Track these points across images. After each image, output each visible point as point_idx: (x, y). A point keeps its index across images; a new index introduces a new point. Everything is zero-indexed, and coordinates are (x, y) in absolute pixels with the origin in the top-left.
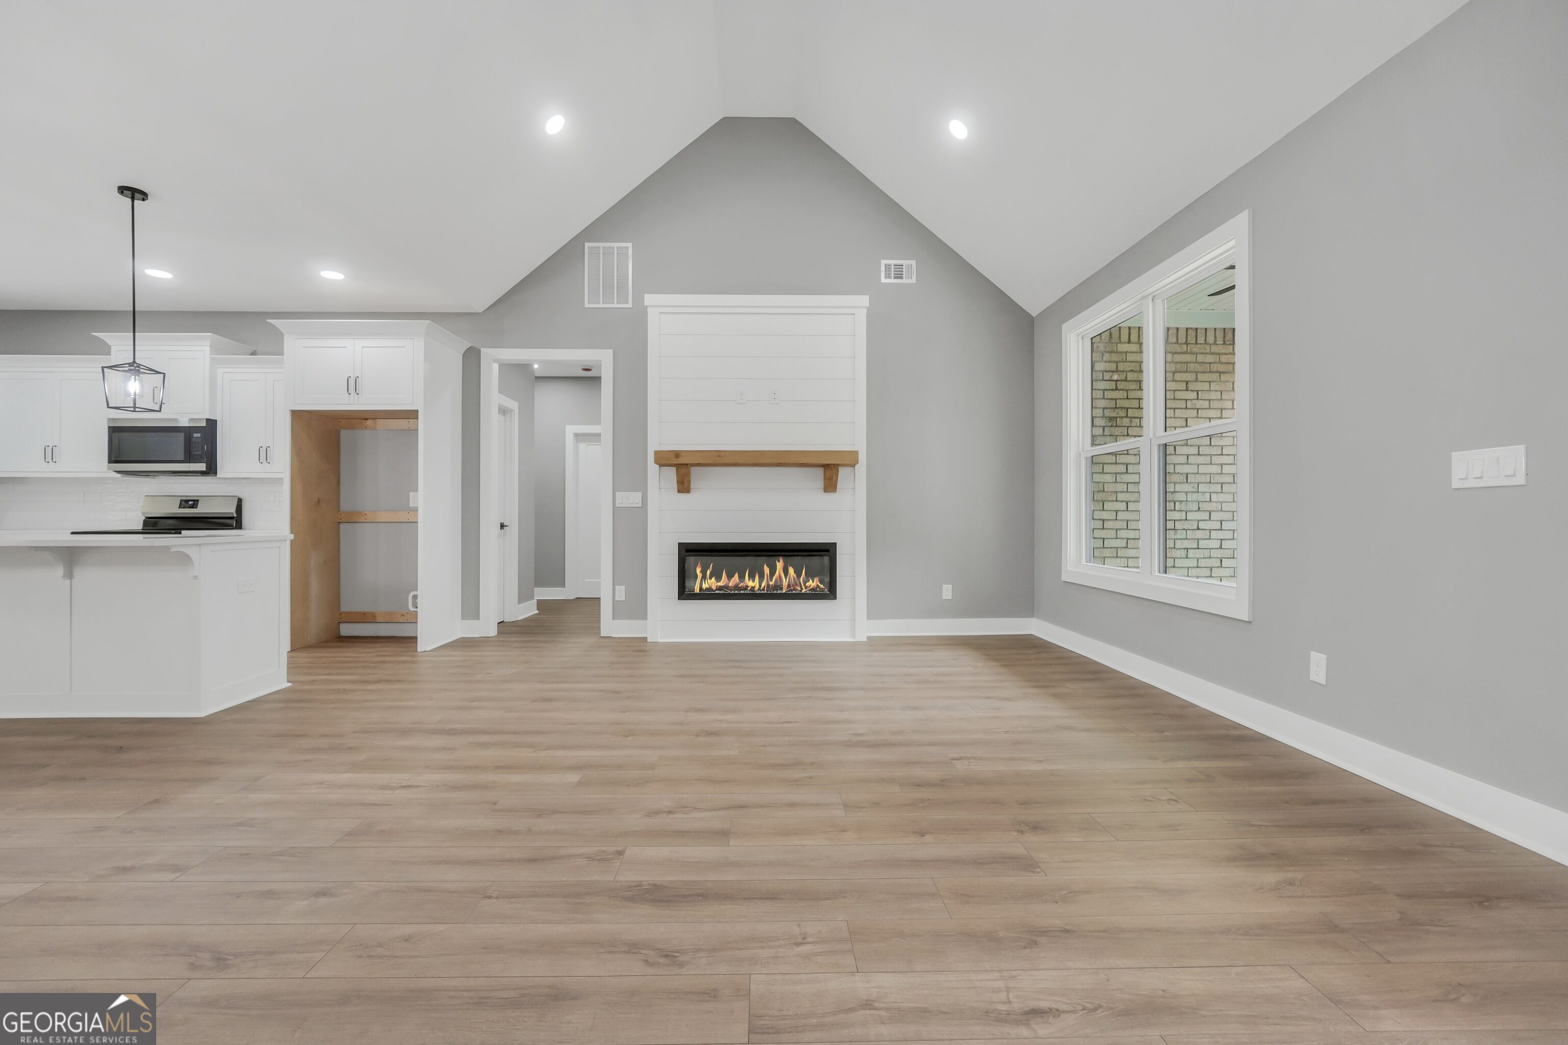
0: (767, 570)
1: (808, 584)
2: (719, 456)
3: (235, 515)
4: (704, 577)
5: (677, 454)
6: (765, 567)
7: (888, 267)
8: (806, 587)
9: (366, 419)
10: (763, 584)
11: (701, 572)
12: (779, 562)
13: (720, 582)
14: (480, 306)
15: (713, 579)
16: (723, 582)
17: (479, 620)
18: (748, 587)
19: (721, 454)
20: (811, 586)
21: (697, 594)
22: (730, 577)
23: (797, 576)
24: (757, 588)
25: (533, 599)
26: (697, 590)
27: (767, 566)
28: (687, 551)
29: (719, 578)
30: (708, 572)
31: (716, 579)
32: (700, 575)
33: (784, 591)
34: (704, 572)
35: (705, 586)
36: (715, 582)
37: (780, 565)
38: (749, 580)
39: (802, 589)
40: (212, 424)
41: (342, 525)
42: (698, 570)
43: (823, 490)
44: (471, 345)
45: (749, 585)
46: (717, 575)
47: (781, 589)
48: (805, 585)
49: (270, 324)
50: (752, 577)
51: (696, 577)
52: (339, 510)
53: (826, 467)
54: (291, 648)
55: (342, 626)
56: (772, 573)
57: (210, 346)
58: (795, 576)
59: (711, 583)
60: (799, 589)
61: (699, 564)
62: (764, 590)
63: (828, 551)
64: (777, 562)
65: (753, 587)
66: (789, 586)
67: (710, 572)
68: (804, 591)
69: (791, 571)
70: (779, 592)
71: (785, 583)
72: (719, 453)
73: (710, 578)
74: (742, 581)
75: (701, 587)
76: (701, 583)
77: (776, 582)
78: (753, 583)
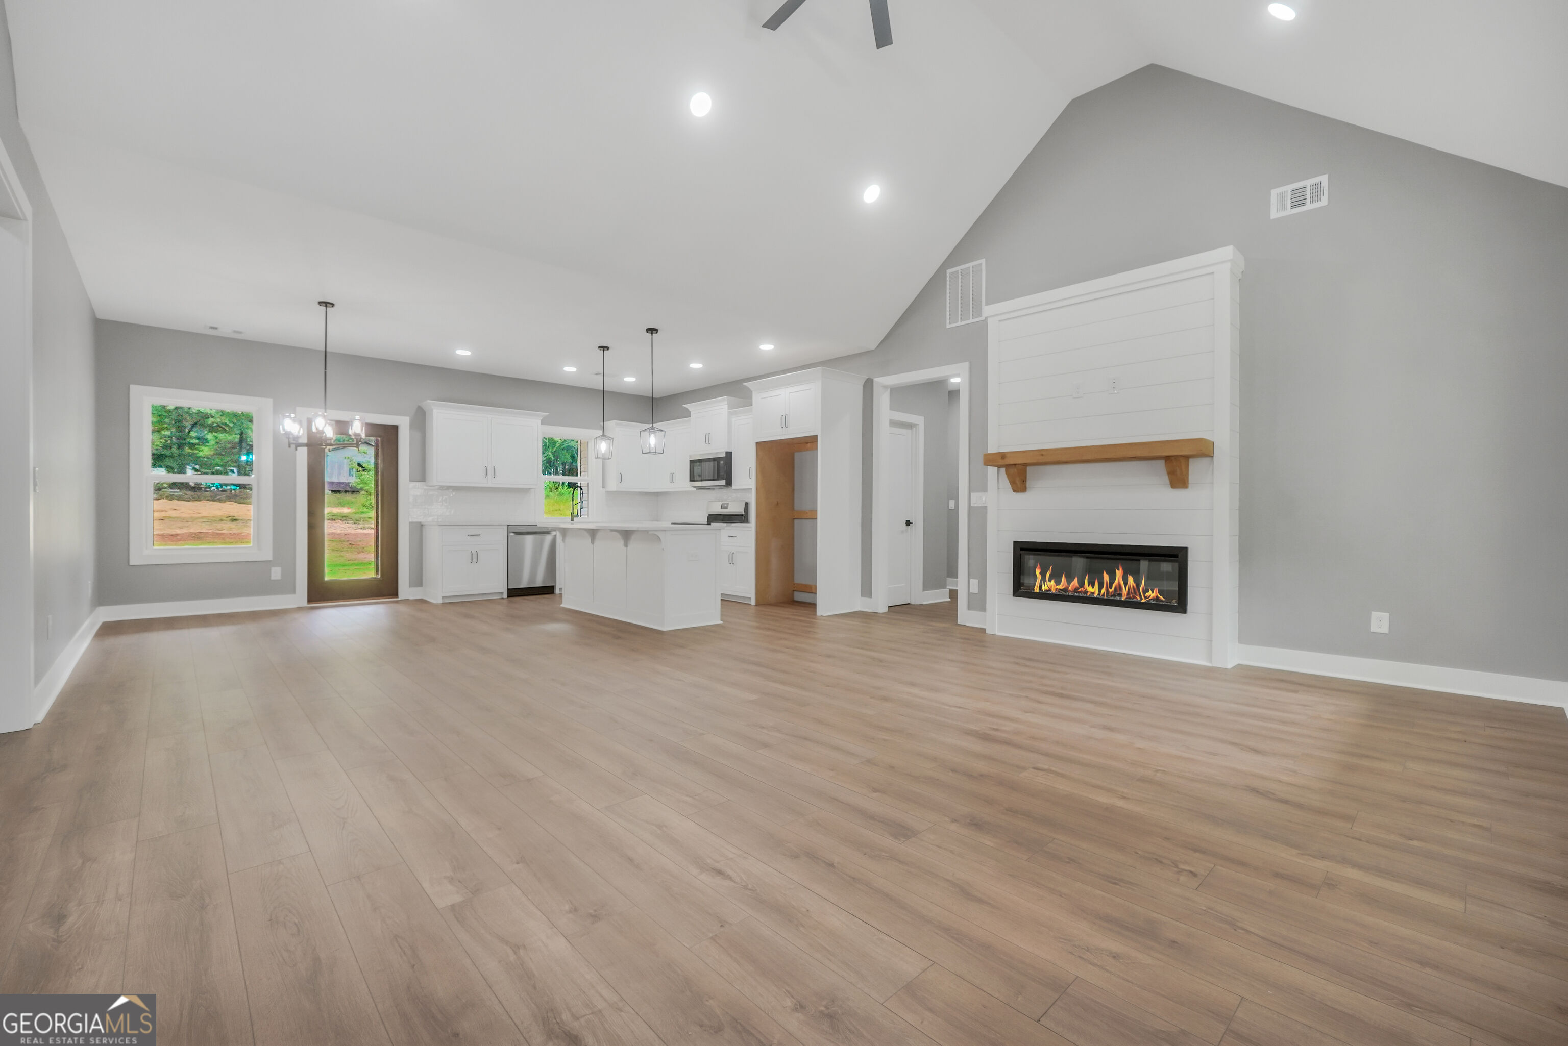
0: (1106, 577)
1: (1147, 594)
3: (744, 513)
4: (1043, 578)
5: (1003, 456)
6: (1105, 574)
7: (1281, 196)
8: (1146, 597)
9: (807, 443)
10: (1103, 591)
11: (1040, 573)
12: (1118, 570)
13: (1059, 585)
14: (873, 346)
15: (1053, 582)
16: (1063, 586)
17: (871, 597)
18: (1088, 592)
20: (1150, 596)
21: (1036, 593)
22: (1069, 580)
23: (1136, 586)
24: (1096, 595)
25: (946, 588)
26: (1037, 590)
27: (1107, 575)
28: (1022, 549)
29: (1058, 583)
30: (1048, 574)
31: (1055, 582)
32: (1039, 577)
33: (1123, 599)
34: (1043, 574)
35: (1044, 588)
36: (1055, 584)
37: (1119, 573)
38: (1089, 586)
39: (1142, 599)
40: (729, 455)
41: (796, 521)
42: (1038, 572)
43: (1170, 486)
44: (867, 377)
45: (1088, 591)
46: (1056, 577)
47: (1120, 595)
48: (1144, 594)
49: (745, 386)
50: (1091, 582)
51: (1036, 578)
52: (793, 509)
53: (1167, 459)
54: (756, 603)
55: (796, 593)
56: (1113, 578)
57: (728, 404)
58: (1135, 585)
59: (1050, 585)
60: (1139, 599)
61: (1038, 566)
62: (1103, 595)
63: (1176, 556)
65: (1093, 593)
66: (1128, 593)
67: (1050, 575)
68: (1143, 601)
69: (1131, 580)
70: (1118, 598)
71: (1125, 591)
72: (1041, 452)
73: (1050, 581)
74: (1082, 584)
75: (1040, 587)
76: (1041, 582)
77: (1115, 588)
78: (1093, 587)
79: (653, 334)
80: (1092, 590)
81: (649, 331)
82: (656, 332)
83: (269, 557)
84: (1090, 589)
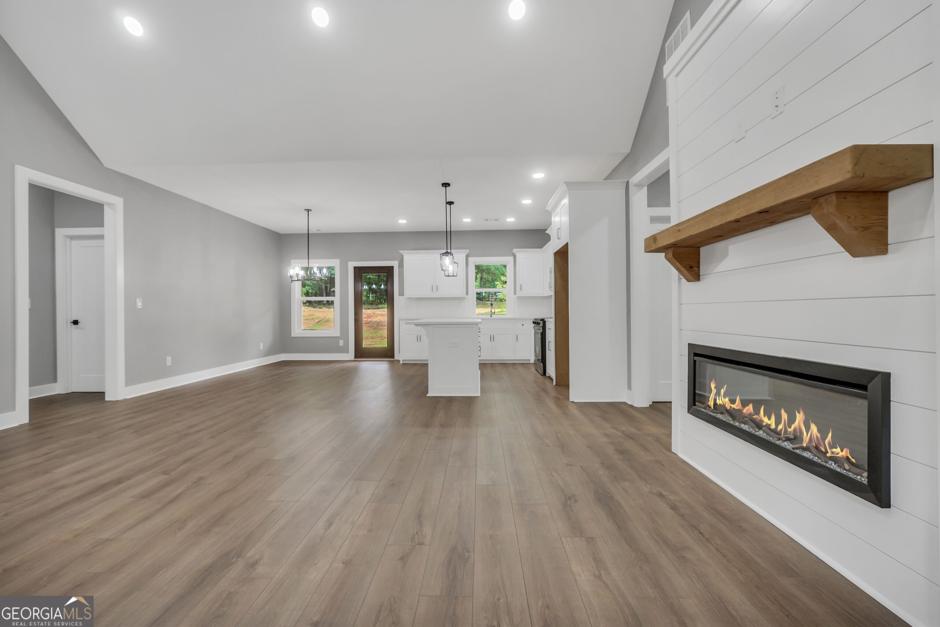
0: (784, 416)
1: (834, 450)
2: (679, 230)
4: (718, 393)
6: (783, 412)
10: (780, 428)
11: (715, 387)
12: (799, 413)
13: (734, 404)
15: (728, 400)
16: (738, 407)
18: (763, 421)
19: (680, 228)
20: (838, 453)
22: (745, 405)
24: (773, 427)
27: (786, 411)
28: (696, 354)
29: (733, 402)
30: (722, 391)
31: (730, 400)
32: (714, 391)
33: (805, 445)
34: (718, 390)
35: (719, 402)
36: (730, 403)
37: (800, 417)
38: (764, 416)
39: (827, 452)
42: (713, 386)
47: (801, 441)
50: (768, 414)
51: (711, 391)
56: (792, 420)
58: (819, 435)
59: (725, 402)
60: (824, 451)
62: (781, 432)
64: (797, 413)
65: (769, 425)
66: (811, 441)
69: (814, 428)
73: (725, 398)
74: (757, 412)
75: (715, 400)
76: (716, 395)
77: (795, 430)
78: (769, 419)
79: (447, 188)
80: (769, 422)
81: (444, 185)
82: (448, 185)
83: (338, 335)
84: (766, 420)
